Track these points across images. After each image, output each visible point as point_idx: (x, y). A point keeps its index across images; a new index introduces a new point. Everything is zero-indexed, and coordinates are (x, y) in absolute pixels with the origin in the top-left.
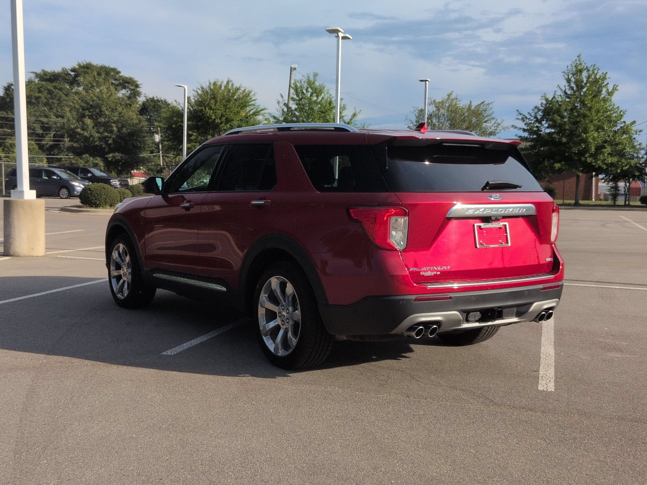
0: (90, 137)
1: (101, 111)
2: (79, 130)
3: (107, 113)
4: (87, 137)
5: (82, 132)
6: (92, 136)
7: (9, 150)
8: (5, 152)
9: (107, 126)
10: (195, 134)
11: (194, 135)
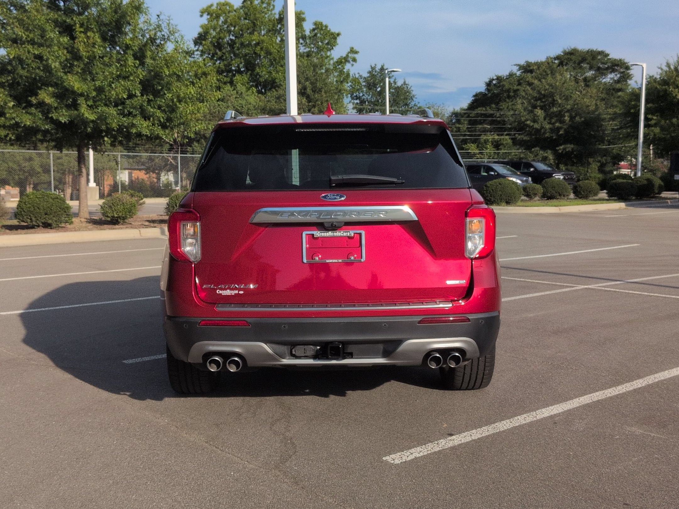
0: (541, 129)
1: (554, 100)
2: (528, 122)
3: (560, 101)
4: (538, 129)
5: (532, 124)
6: (543, 127)
7: (483, 146)
8: (479, 149)
9: (560, 116)
10: (655, 118)
11: (653, 119)
